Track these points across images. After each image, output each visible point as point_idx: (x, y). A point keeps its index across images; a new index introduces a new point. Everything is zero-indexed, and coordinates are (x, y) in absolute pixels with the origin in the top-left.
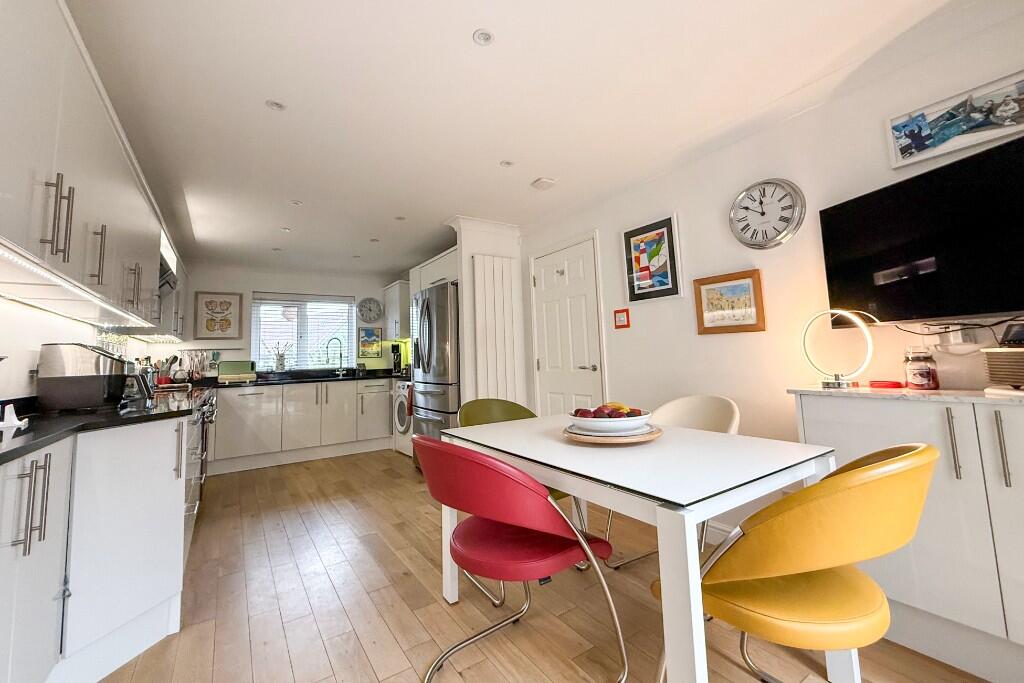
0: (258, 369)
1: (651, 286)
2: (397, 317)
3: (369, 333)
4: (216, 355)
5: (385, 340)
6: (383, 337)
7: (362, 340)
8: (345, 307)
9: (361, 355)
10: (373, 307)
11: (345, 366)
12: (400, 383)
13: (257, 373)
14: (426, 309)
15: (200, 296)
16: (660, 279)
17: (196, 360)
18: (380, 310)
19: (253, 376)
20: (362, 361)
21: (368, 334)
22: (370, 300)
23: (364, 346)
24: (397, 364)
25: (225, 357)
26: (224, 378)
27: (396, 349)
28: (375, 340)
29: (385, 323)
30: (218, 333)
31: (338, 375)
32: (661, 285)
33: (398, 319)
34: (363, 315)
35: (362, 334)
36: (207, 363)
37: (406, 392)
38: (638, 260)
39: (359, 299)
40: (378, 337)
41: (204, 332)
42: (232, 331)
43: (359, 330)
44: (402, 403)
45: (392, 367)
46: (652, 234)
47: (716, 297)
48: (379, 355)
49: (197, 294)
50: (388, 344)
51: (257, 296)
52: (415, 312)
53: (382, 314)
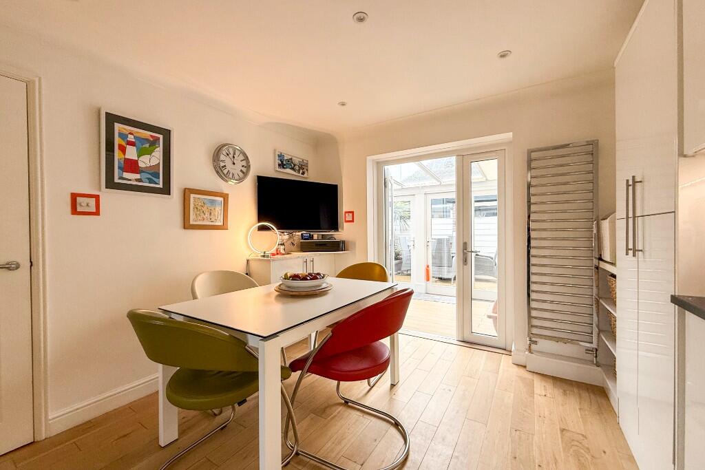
1: (137, 180)
16: (150, 177)
32: (150, 183)
38: (123, 149)
46: (147, 134)
47: (200, 204)
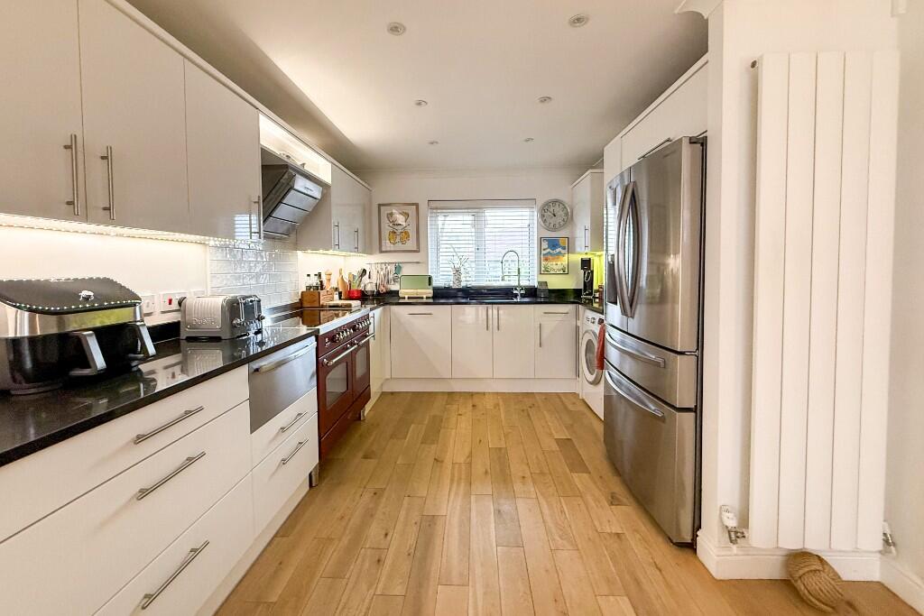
0: (435, 284)
2: (588, 223)
3: (553, 244)
4: (398, 268)
5: (572, 253)
6: (570, 249)
7: (543, 252)
8: (526, 213)
9: (544, 271)
10: (557, 209)
11: (524, 283)
12: (590, 314)
13: (434, 289)
14: (632, 203)
15: (382, 208)
17: (382, 273)
18: (567, 214)
19: (430, 292)
20: (544, 278)
21: (553, 246)
22: (555, 202)
23: (546, 260)
24: (589, 284)
25: (406, 270)
26: (405, 292)
27: (586, 264)
28: (560, 252)
29: (573, 232)
30: (400, 246)
31: (516, 295)
33: (588, 225)
34: (545, 221)
35: (545, 245)
36: (391, 276)
37: (597, 328)
39: (540, 202)
40: (564, 248)
41: (387, 245)
42: (411, 244)
43: (541, 240)
44: (590, 342)
45: (582, 287)
48: (565, 272)
49: (380, 205)
50: (576, 258)
51: (433, 204)
52: (612, 214)
53: (569, 219)
